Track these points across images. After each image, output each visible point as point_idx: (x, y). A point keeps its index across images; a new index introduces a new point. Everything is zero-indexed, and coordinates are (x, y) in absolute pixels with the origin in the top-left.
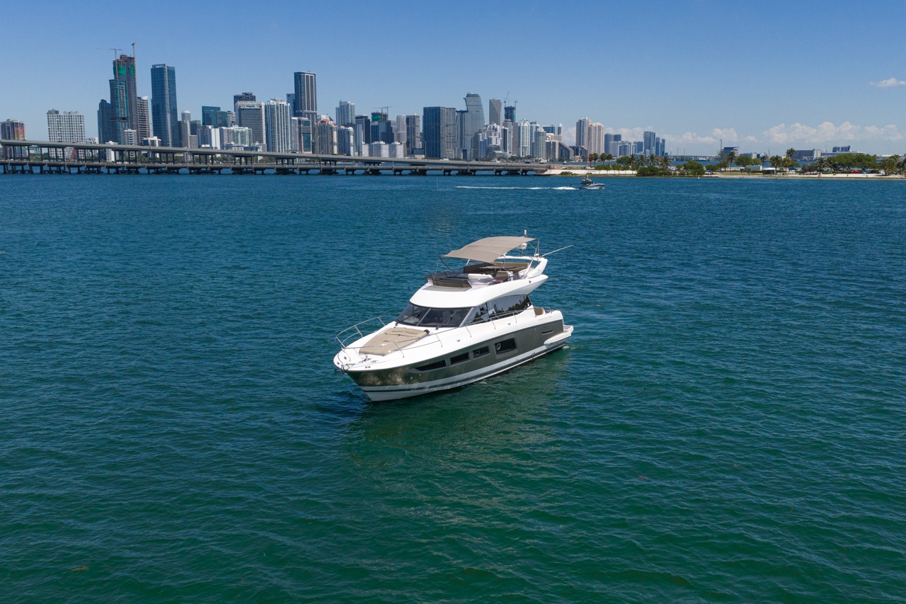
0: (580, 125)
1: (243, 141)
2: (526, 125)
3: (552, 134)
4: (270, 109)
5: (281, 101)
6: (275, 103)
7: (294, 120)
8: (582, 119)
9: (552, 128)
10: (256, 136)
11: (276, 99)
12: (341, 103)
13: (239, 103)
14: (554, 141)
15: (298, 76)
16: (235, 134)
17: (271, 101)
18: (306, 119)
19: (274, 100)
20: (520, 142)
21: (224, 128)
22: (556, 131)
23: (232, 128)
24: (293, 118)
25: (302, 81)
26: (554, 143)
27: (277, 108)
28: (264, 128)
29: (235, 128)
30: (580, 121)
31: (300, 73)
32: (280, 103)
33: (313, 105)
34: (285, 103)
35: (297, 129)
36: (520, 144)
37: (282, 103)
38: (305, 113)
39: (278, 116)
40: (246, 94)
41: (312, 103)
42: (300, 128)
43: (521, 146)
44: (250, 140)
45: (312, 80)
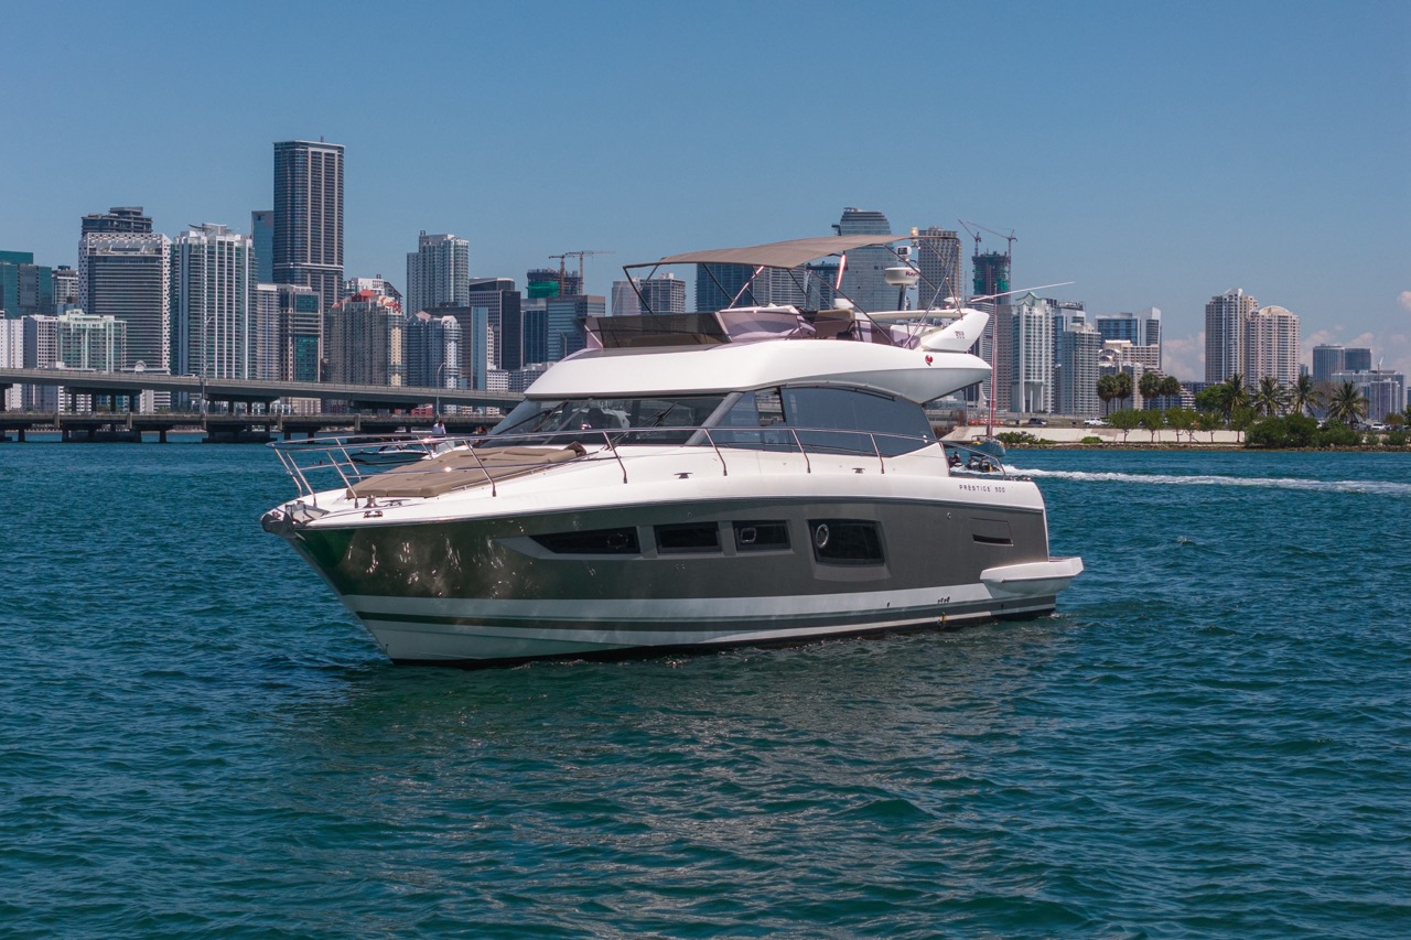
0: (1219, 314)
1: (96, 360)
2: (1037, 312)
3: (1127, 343)
4: (187, 258)
5: (226, 232)
6: (204, 239)
7: (267, 293)
8: (1225, 294)
9: (1129, 322)
10: (140, 344)
11: (209, 224)
12: (423, 238)
13: (94, 239)
14: (1128, 363)
15: (287, 156)
16: (72, 337)
17: (193, 234)
18: (307, 289)
19: (203, 229)
20: (1017, 367)
21: (39, 318)
22: (1142, 333)
23: (63, 319)
24: (261, 287)
25: (299, 170)
26: (1130, 370)
27: (211, 253)
28: (166, 317)
29: (72, 318)
30: (1219, 301)
31: (294, 145)
32: (219, 238)
33: (331, 246)
34: (236, 239)
35: (275, 324)
36: (1017, 376)
37: (227, 239)
38: (305, 271)
39: (211, 279)
40: (122, 213)
41: (329, 240)
42: (283, 320)
43: (1023, 380)
44: (118, 357)
45: (331, 167)
